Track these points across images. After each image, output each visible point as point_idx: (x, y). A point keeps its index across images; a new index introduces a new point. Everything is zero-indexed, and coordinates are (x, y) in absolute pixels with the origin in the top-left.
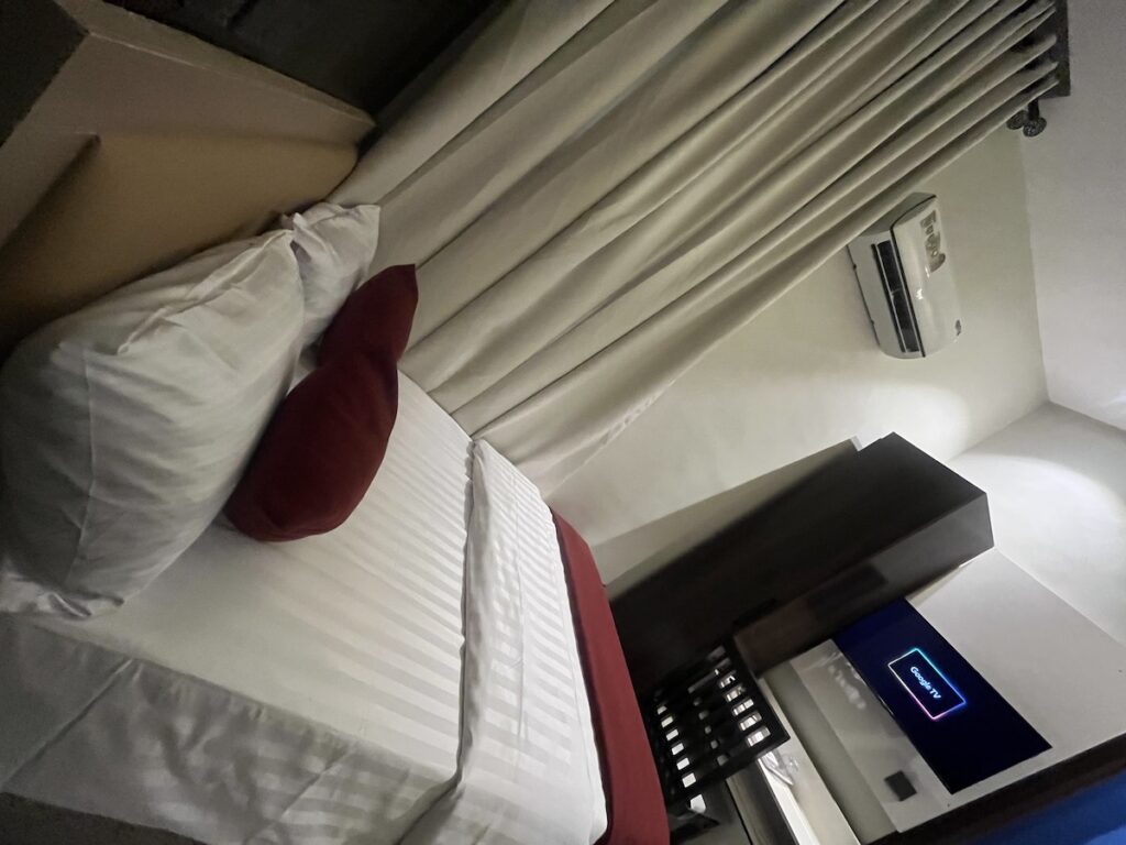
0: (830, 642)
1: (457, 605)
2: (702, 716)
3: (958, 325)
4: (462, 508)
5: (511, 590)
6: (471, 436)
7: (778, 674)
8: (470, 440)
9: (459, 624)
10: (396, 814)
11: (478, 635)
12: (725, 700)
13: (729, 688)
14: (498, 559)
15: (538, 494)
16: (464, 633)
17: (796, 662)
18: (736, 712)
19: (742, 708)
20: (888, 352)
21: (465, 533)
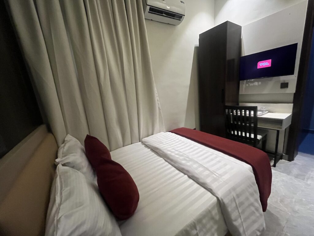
0: (241, 82)
1: (177, 172)
2: (239, 124)
3: (182, 2)
4: (155, 155)
5: (182, 156)
6: (140, 142)
7: (241, 99)
8: (141, 142)
9: (182, 174)
10: (217, 217)
11: (188, 171)
12: (239, 116)
13: (237, 113)
14: (173, 154)
15: (163, 133)
16: (185, 174)
17: (240, 93)
18: (243, 115)
19: (243, 113)
20: (179, 24)
21: (162, 158)
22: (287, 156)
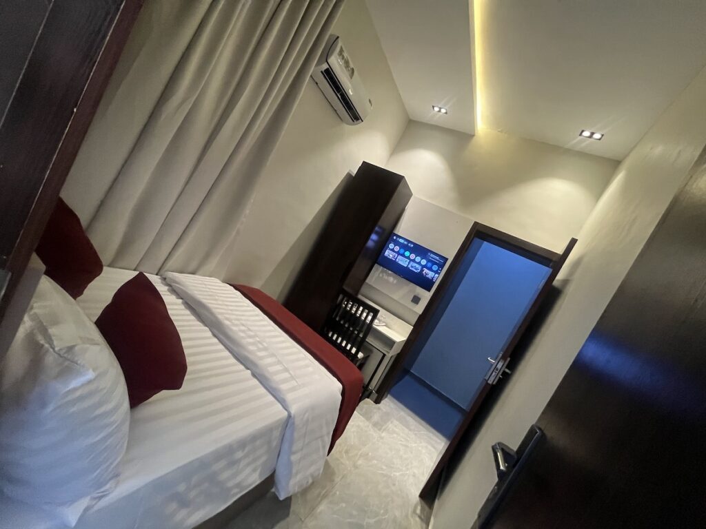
0: (376, 265)
1: (233, 361)
2: (346, 326)
3: (370, 101)
4: (193, 318)
5: (250, 337)
6: (157, 274)
7: (364, 289)
8: (159, 277)
9: (242, 367)
11: (255, 365)
12: (352, 314)
13: (351, 308)
14: (234, 328)
16: (248, 369)
17: (367, 281)
18: (358, 315)
19: (359, 312)
21: (207, 328)
22: (376, 395)
